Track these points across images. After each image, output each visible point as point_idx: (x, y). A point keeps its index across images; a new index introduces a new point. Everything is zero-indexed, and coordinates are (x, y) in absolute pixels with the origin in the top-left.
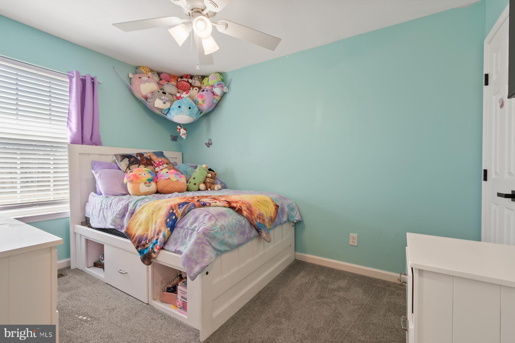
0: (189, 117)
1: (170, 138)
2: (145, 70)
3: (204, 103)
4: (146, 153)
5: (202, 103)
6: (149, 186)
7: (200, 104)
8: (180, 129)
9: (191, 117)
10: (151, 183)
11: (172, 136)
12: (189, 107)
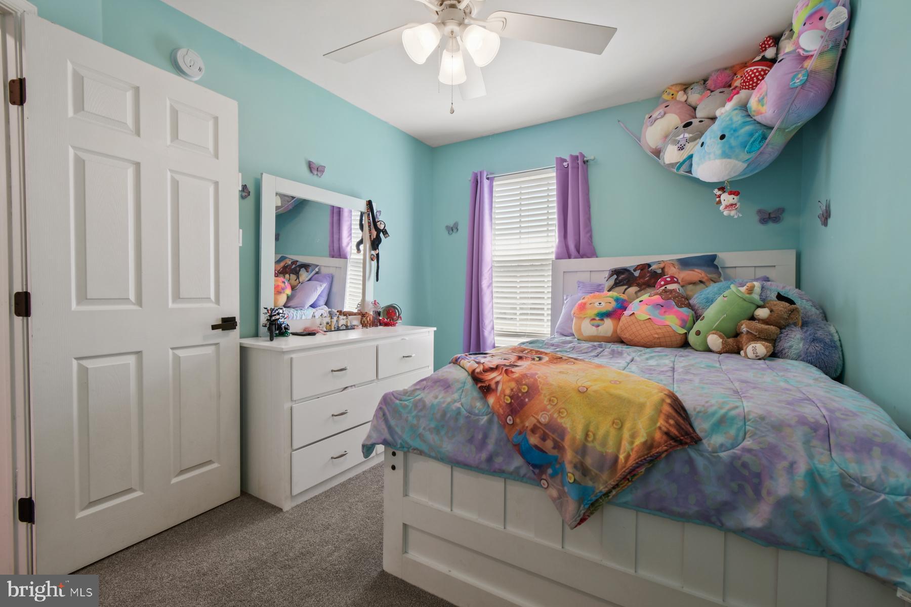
0: (726, 161)
1: (756, 218)
2: (668, 94)
3: (763, 105)
4: (654, 263)
5: (760, 107)
6: (598, 326)
7: (754, 111)
8: (719, 196)
9: (729, 160)
10: (605, 320)
11: (760, 212)
12: (720, 134)
